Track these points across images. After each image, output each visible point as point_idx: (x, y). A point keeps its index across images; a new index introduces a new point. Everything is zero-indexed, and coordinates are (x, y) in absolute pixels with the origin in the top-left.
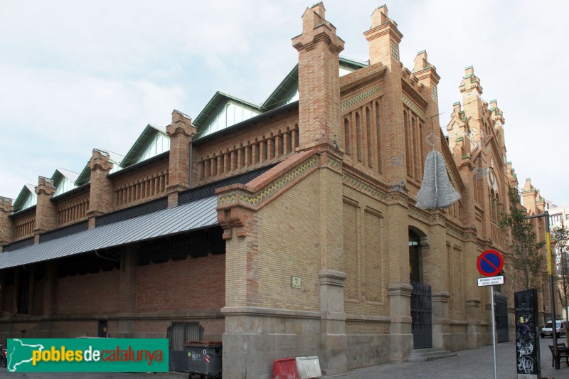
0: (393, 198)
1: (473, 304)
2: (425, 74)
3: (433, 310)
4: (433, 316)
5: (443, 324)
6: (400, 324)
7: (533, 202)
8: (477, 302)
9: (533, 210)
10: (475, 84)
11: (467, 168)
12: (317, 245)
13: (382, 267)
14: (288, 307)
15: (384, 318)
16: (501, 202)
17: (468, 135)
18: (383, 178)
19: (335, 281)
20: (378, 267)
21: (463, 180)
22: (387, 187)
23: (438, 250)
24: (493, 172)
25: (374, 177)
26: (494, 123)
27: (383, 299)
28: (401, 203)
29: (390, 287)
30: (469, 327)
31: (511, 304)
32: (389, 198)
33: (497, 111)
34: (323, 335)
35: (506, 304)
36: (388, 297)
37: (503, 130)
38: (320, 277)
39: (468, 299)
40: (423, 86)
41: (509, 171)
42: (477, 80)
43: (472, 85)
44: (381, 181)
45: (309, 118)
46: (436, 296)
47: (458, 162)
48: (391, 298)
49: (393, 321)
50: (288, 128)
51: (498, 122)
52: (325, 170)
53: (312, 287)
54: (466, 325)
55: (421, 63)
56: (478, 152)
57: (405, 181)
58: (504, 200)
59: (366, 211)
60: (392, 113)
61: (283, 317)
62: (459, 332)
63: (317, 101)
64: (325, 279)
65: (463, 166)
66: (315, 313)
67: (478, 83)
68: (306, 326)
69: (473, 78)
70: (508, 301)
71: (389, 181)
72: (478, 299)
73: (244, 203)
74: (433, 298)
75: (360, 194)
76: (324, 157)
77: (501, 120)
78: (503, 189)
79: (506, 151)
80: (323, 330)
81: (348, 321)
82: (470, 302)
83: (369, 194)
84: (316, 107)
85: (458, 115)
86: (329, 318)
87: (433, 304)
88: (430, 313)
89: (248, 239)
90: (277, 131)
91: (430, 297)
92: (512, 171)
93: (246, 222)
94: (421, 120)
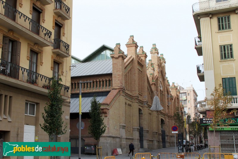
0: (134, 100)
1: (155, 133)
2: (143, 55)
3: (144, 135)
4: (144, 138)
5: (147, 140)
6: (137, 140)
7: (175, 92)
8: (157, 133)
9: (175, 95)
10: (157, 51)
11: (154, 85)
12: (119, 117)
13: (131, 122)
14: (114, 135)
15: (132, 138)
16: (164, 94)
17: (154, 72)
18: (131, 94)
19: (124, 127)
20: (130, 122)
21: (152, 89)
22: (133, 96)
23: (146, 115)
24: (161, 83)
25: (130, 94)
26: (162, 64)
27: (131, 132)
28: (137, 101)
29: (133, 128)
30: (154, 141)
31: (167, 133)
32: (133, 100)
33: (163, 59)
34: (121, 142)
35: (165, 133)
36: (133, 131)
37: (165, 66)
38: (120, 126)
39: (154, 131)
40: (142, 59)
41: (166, 81)
42: (157, 50)
43: (155, 51)
44: (131, 95)
45: (116, 79)
46: (145, 131)
47: (151, 82)
48: (134, 132)
49: (134, 139)
50: (106, 79)
51: (164, 63)
52: (122, 96)
53: (118, 129)
54: (152, 141)
55: (142, 51)
56: (157, 77)
57: (138, 94)
58: (165, 93)
59: (128, 105)
60: (135, 73)
61: (113, 137)
62: (151, 143)
63: (119, 75)
64: (122, 127)
65: (152, 84)
66: (119, 136)
67: (158, 51)
68: (118, 140)
69: (156, 49)
70: (166, 132)
71: (133, 95)
72: (157, 131)
73: (107, 108)
74: (144, 131)
75: (127, 100)
76: (121, 92)
77: (165, 62)
78: (165, 89)
79: (166, 74)
80: (121, 141)
81: (126, 139)
82: (154, 132)
83: (129, 99)
84: (118, 76)
85: (150, 65)
86: (123, 137)
87: (144, 133)
88: (143, 136)
89: (108, 117)
90: (102, 79)
91: (143, 131)
92: (168, 81)
93: (107, 112)
94: (141, 71)
